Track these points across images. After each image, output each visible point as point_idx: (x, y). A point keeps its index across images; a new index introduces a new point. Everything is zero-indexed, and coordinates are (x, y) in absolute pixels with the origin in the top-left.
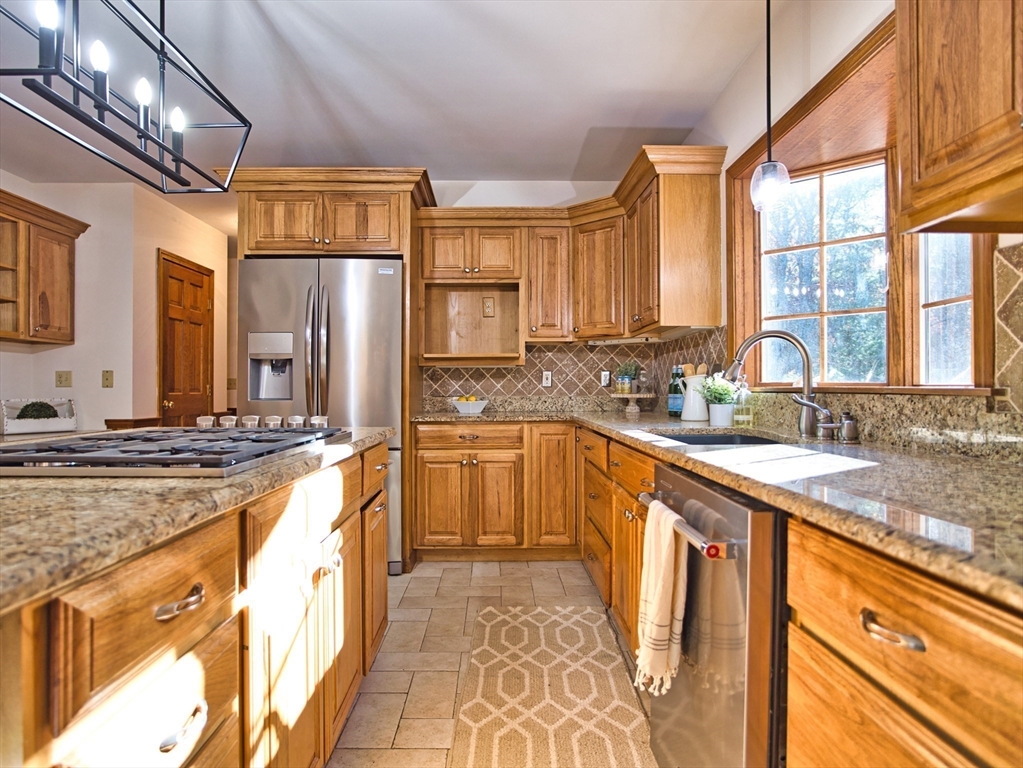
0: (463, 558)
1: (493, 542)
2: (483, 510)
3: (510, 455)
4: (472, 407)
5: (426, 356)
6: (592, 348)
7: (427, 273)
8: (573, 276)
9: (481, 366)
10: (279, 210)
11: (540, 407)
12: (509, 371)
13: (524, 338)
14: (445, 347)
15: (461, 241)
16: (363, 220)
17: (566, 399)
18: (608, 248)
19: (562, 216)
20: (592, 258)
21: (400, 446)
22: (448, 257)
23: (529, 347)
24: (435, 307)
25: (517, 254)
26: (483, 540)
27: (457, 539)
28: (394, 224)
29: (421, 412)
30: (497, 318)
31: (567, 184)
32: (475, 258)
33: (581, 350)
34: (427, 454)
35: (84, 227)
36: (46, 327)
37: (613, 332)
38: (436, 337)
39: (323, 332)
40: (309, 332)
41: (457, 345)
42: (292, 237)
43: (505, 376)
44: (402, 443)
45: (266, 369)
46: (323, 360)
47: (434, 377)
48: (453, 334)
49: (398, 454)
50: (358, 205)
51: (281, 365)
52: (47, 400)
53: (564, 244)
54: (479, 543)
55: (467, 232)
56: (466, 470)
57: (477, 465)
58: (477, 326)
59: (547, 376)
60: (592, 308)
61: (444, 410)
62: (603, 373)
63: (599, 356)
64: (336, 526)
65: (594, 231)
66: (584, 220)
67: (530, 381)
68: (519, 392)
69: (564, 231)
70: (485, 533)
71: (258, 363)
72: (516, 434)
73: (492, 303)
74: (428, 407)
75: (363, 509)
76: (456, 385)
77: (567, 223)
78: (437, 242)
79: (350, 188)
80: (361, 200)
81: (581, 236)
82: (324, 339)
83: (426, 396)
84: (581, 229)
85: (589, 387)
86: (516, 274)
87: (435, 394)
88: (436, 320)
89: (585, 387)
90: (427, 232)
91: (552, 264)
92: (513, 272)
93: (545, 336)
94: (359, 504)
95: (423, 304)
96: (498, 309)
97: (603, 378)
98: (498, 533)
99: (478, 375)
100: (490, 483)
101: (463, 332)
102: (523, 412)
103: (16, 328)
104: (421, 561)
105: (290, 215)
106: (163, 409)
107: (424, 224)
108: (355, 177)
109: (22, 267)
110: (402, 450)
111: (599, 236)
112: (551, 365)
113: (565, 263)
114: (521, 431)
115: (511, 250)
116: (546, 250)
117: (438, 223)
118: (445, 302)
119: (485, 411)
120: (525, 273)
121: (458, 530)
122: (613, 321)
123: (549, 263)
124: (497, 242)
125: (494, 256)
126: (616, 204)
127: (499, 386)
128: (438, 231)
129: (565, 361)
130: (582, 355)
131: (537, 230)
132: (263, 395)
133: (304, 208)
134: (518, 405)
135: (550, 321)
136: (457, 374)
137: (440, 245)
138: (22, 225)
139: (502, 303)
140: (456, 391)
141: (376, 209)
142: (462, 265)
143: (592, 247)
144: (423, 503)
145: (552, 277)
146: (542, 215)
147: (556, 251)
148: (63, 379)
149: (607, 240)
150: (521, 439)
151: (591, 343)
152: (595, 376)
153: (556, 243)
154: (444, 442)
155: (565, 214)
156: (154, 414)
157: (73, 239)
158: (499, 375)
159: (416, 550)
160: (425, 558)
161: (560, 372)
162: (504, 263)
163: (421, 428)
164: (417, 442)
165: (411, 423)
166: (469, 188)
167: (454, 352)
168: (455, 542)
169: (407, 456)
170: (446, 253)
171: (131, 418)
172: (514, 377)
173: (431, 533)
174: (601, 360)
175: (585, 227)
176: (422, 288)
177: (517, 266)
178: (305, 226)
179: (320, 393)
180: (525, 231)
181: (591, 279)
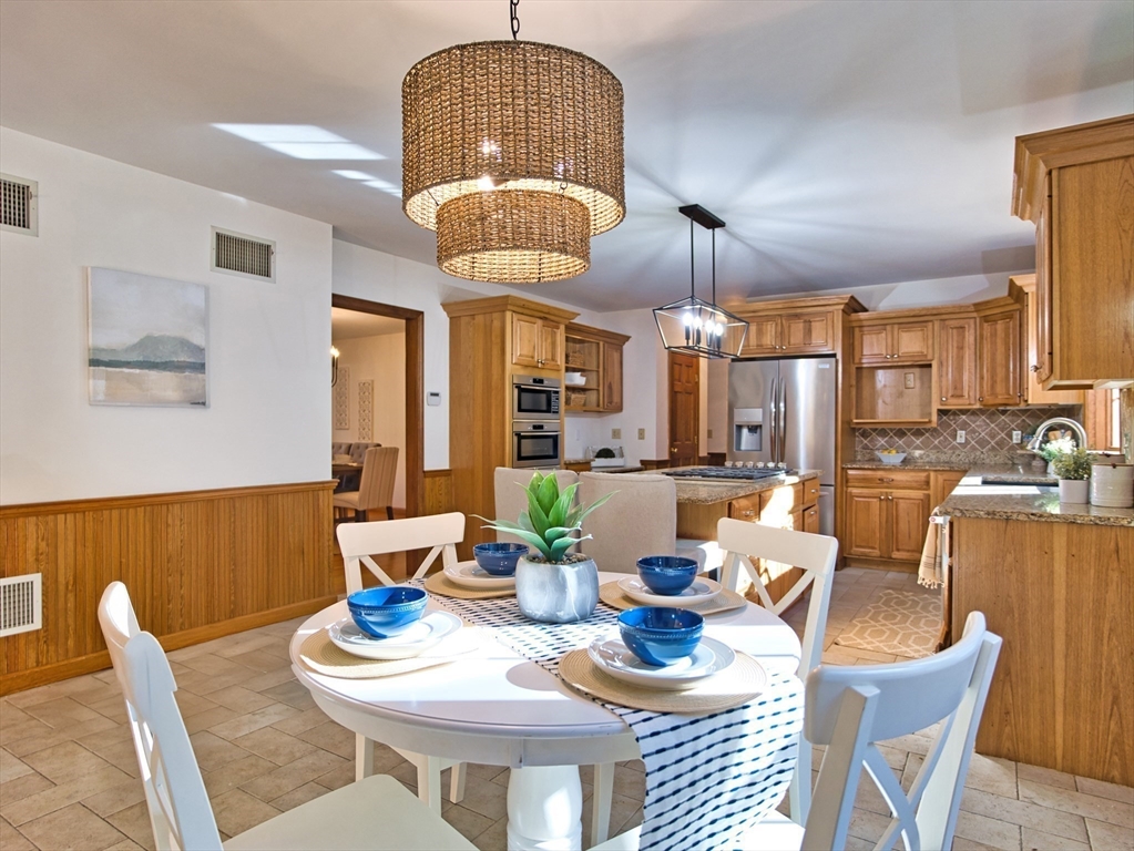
0: (881, 568)
1: (904, 557)
2: (897, 533)
3: (919, 494)
4: (892, 458)
5: (855, 421)
6: (1004, 412)
7: (857, 360)
8: (979, 357)
9: (903, 427)
10: (753, 328)
11: (954, 459)
12: (927, 430)
13: (935, 406)
14: (873, 413)
15: (883, 335)
16: (808, 332)
17: (978, 453)
18: (1007, 335)
19: (969, 310)
20: (994, 343)
21: (833, 483)
22: (873, 348)
23: (942, 412)
24: (865, 382)
25: (930, 342)
26: (896, 555)
27: (876, 552)
28: (830, 332)
29: (854, 461)
30: (917, 389)
31: (981, 278)
32: (894, 346)
33: (993, 414)
34: (855, 491)
35: (628, 338)
36: (611, 403)
37: (1011, 402)
38: (866, 405)
39: (782, 405)
40: (773, 405)
41: (884, 412)
42: (762, 346)
43: (923, 434)
44: (836, 481)
45: (745, 431)
46: (782, 424)
47: (865, 434)
48: (880, 402)
49: (833, 488)
50: (805, 322)
51: (754, 429)
52: (609, 447)
53: (972, 331)
54: (893, 556)
55: (888, 328)
56: (884, 504)
57: (892, 500)
58: (900, 395)
59: (961, 436)
60: (994, 383)
61: (872, 459)
62: (1014, 433)
63: (1010, 418)
64: (790, 512)
65: (996, 321)
66: (988, 313)
67: (945, 437)
68: (936, 447)
69: (972, 321)
70: (898, 550)
71: (740, 427)
72: (923, 479)
73: (913, 378)
74: (859, 457)
75: (804, 511)
76: (882, 441)
77: (975, 315)
78: (865, 337)
79: (799, 311)
80: (807, 318)
81: (986, 325)
82: (782, 409)
83: (858, 448)
84: (986, 319)
85: (1001, 444)
86: (929, 357)
87: (866, 447)
88: (866, 393)
89: (997, 443)
90: (857, 330)
91: (961, 348)
92: (926, 356)
93: (953, 404)
94: (802, 507)
95: (854, 382)
96: (918, 382)
97: (1014, 437)
98: (908, 551)
99: (901, 433)
100: (902, 514)
101: (888, 400)
102: (939, 463)
103: (598, 406)
104: (850, 566)
105: (760, 333)
106: (671, 454)
107: (854, 324)
108: (803, 304)
109: (601, 369)
110: (835, 486)
111: (1000, 326)
112: (964, 426)
113: (973, 347)
114: (928, 477)
115: (925, 339)
116: (955, 338)
117: (865, 323)
118: (873, 378)
119: (905, 461)
120: (936, 356)
121: (877, 546)
122: (1011, 393)
123: (958, 347)
124: (912, 333)
125: (911, 343)
126: (1012, 301)
127: (918, 442)
128: (865, 329)
129: (978, 423)
130: (994, 418)
131: (947, 322)
132: (743, 447)
133: (769, 327)
134: (934, 457)
135: (958, 393)
136: (883, 433)
137: (867, 339)
138: (601, 344)
139: (921, 378)
140: (882, 445)
141: (817, 324)
142: (884, 353)
143: (994, 334)
144: (851, 524)
145: (960, 359)
146: (950, 310)
147: (964, 337)
148: (616, 434)
149: (1007, 329)
150: (928, 483)
151: (1001, 408)
152: (1006, 435)
153: (964, 332)
154: (866, 482)
155: (972, 308)
156: (666, 457)
157: (622, 346)
158: (918, 433)
159: (845, 558)
160: (853, 564)
161: (974, 431)
162: (918, 349)
163: (850, 472)
164: (847, 481)
165: (843, 468)
166: (893, 289)
167: (881, 418)
168: (874, 555)
169: (839, 491)
170: (872, 345)
171: (654, 459)
172: (932, 435)
173: (857, 546)
174: (1013, 422)
175: (988, 318)
176: (854, 371)
177: (930, 350)
178: (769, 339)
179: (780, 447)
180: (937, 324)
181: (993, 360)
